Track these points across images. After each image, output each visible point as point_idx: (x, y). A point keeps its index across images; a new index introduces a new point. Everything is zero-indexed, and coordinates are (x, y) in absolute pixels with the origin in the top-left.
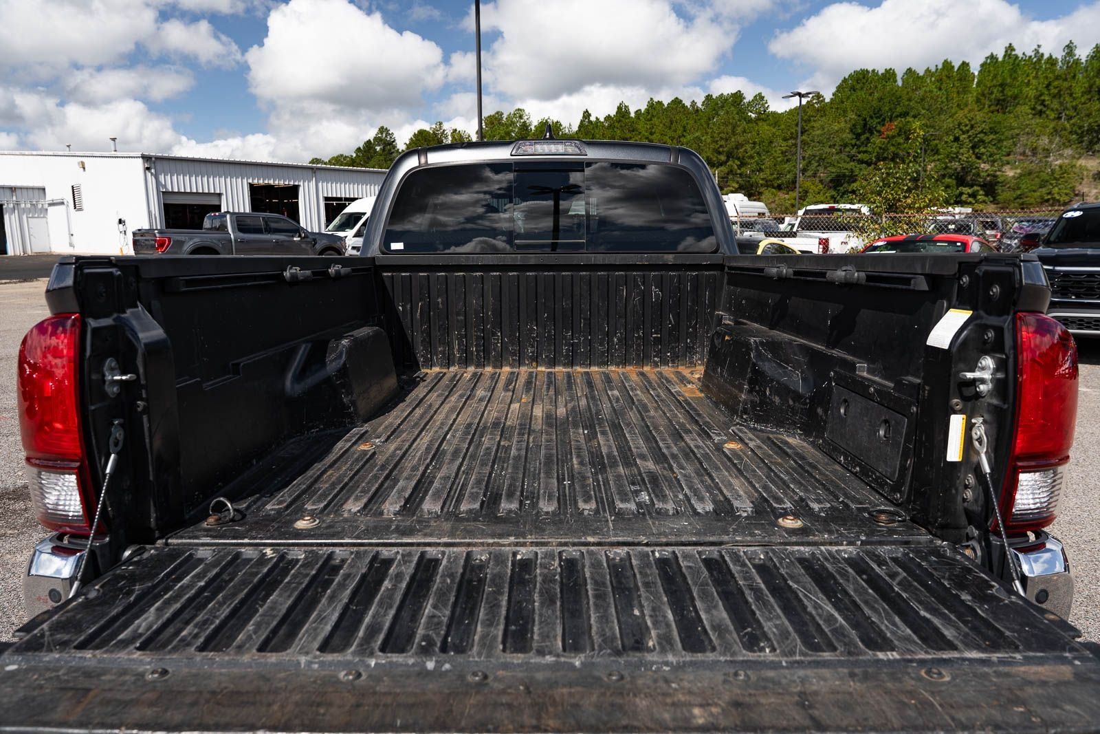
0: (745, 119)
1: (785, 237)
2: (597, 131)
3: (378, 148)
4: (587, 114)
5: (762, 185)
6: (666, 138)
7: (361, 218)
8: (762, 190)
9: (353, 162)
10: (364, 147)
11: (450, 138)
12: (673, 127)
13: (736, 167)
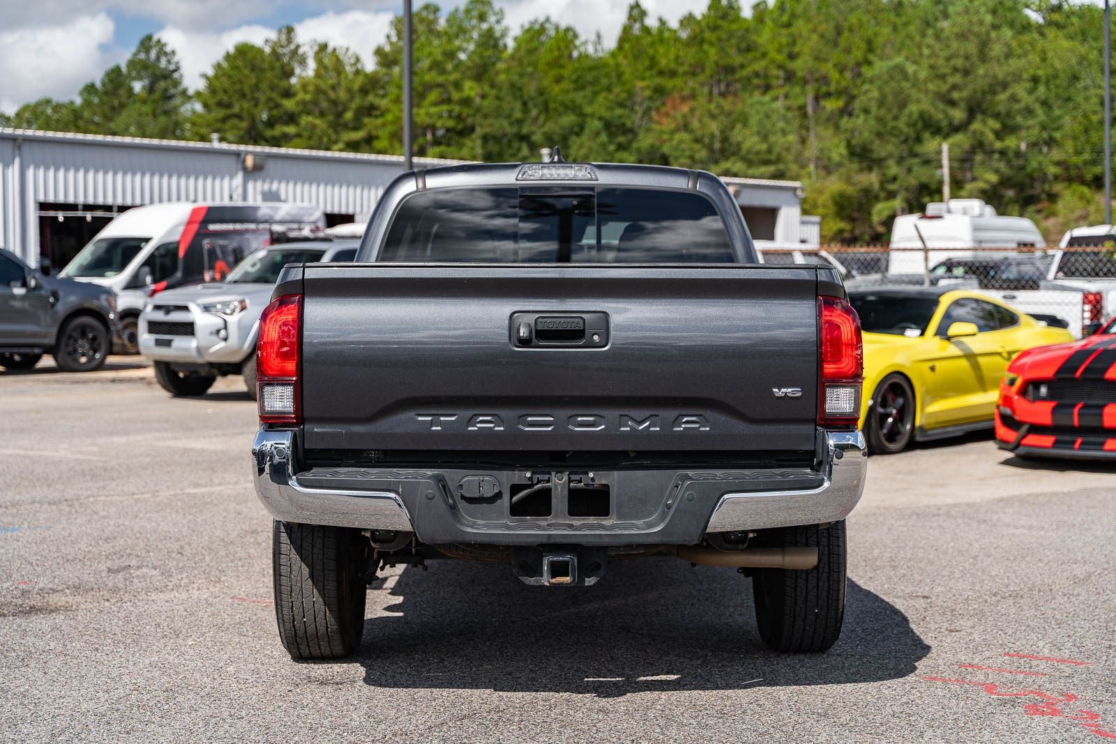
0: (1012, 24)
1: (1016, 288)
2: (661, 50)
3: (138, 86)
4: (637, 13)
5: (1056, 178)
6: (829, 69)
7: (138, 249)
8: (1058, 188)
9: (74, 119)
10: (104, 84)
11: (312, 64)
12: (843, 42)
13: (991, 136)
